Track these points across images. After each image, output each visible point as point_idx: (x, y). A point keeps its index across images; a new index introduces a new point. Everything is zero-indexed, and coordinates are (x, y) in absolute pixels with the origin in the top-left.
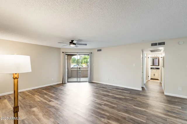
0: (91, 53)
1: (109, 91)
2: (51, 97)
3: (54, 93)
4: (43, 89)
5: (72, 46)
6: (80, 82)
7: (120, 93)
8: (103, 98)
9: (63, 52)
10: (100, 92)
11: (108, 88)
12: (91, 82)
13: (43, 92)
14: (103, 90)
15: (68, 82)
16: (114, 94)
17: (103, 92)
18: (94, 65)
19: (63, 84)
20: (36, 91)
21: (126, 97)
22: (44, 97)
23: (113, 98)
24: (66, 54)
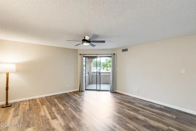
0: (114, 54)
1: (139, 110)
2: (59, 110)
3: (65, 104)
4: (56, 98)
5: (86, 44)
6: (100, 90)
7: (158, 115)
8: (128, 125)
9: (80, 54)
10: (124, 109)
11: (136, 104)
12: (113, 92)
13: (54, 101)
14: (129, 107)
15: (86, 90)
16: (146, 116)
17: (129, 110)
18: (117, 70)
19: (80, 92)
20: (48, 100)
21: (170, 128)
22: (52, 110)
23: (144, 126)
24: (84, 57)
